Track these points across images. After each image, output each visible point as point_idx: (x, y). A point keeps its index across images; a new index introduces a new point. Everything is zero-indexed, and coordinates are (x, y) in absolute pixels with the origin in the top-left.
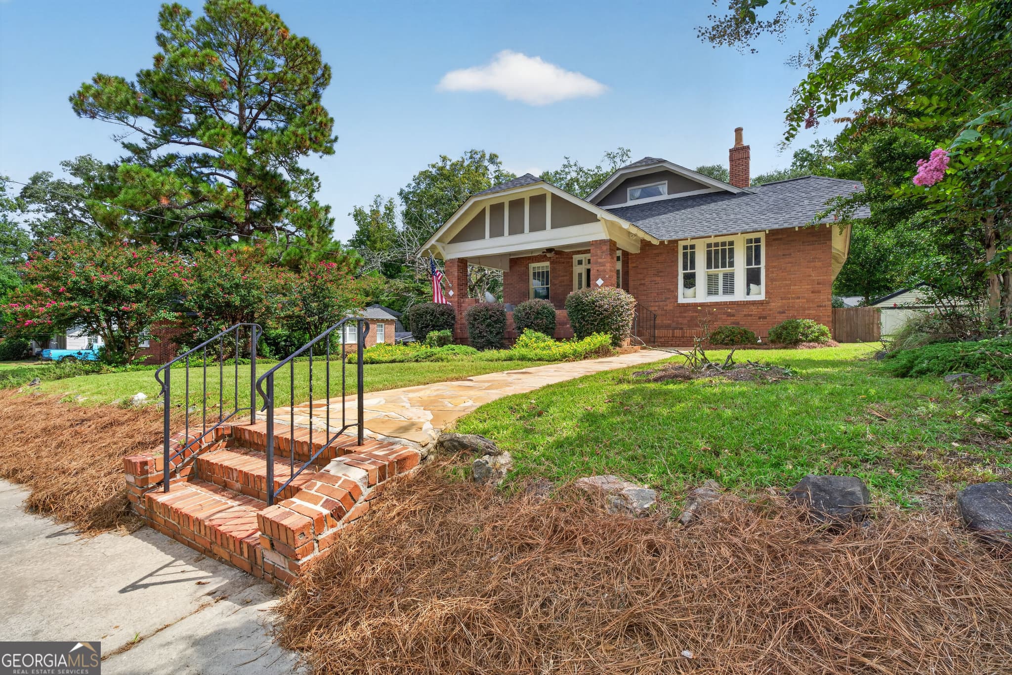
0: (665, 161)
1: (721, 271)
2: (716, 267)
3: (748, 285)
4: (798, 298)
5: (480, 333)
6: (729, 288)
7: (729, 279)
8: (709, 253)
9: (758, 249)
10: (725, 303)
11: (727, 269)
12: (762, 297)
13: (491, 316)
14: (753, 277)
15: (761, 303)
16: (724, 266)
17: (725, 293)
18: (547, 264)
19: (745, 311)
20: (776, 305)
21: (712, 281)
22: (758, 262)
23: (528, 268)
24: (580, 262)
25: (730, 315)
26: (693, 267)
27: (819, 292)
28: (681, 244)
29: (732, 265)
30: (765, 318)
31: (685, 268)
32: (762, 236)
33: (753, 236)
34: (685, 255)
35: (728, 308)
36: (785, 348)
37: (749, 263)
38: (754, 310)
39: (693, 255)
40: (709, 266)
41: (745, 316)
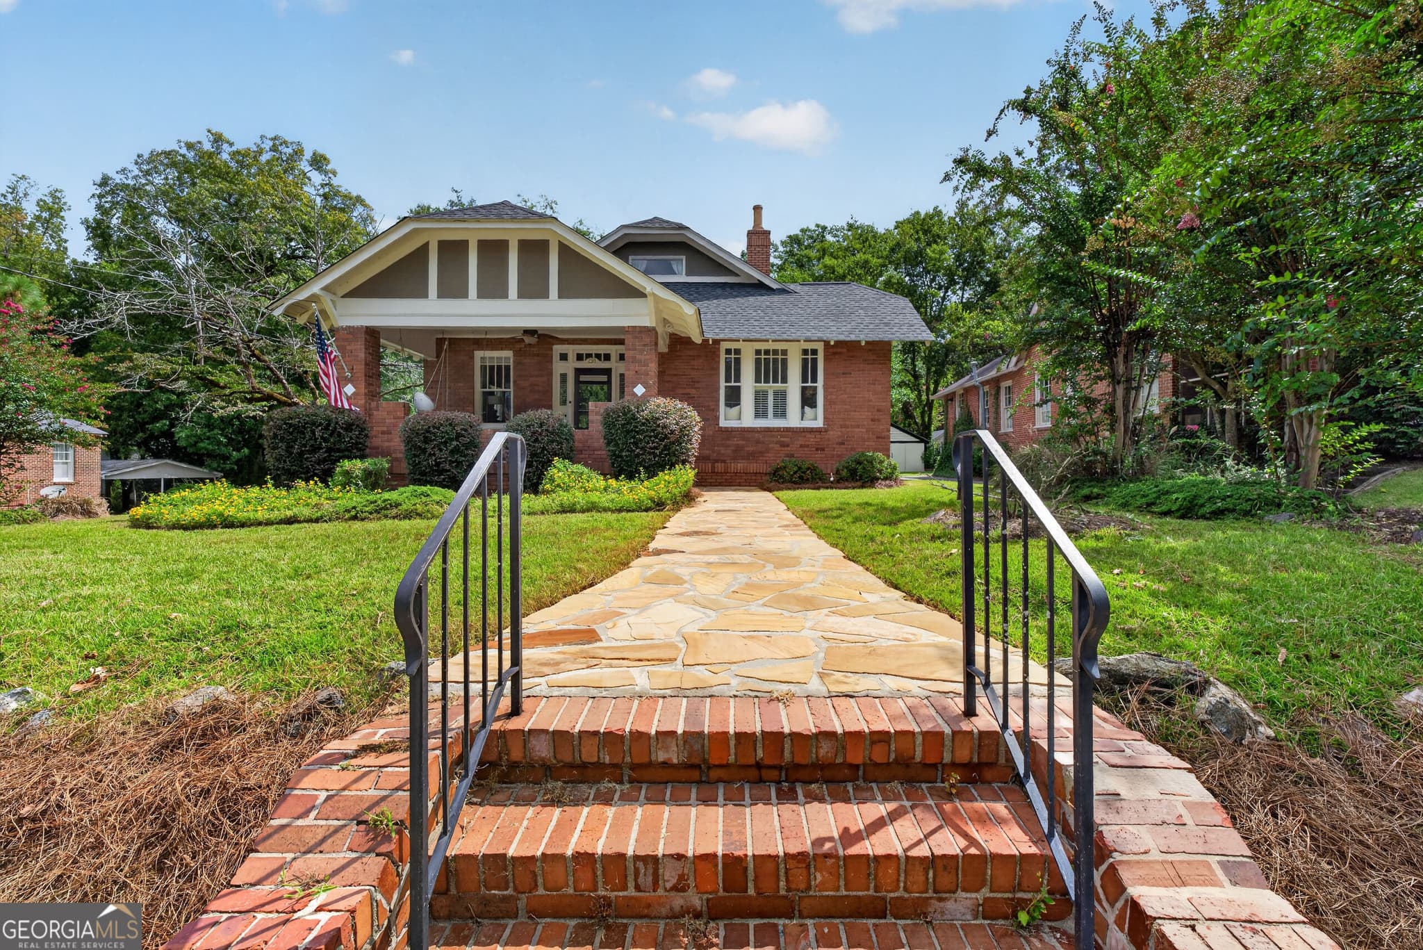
0: (687, 228)
1: (771, 387)
2: (767, 381)
3: (803, 408)
4: (858, 426)
5: (438, 464)
6: (781, 412)
7: (781, 397)
8: (758, 362)
9: (815, 361)
10: (778, 429)
11: (780, 386)
12: (819, 423)
13: (459, 436)
14: (808, 400)
15: (818, 430)
16: (775, 381)
17: (776, 415)
18: (508, 354)
19: (801, 441)
20: (834, 434)
21: (760, 397)
22: (814, 380)
23: (472, 358)
24: (564, 357)
25: (784, 445)
26: (738, 379)
27: (879, 420)
28: (725, 346)
29: (784, 380)
30: (823, 450)
31: (728, 380)
32: (820, 347)
33: (810, 346)
34: (728, 360)
35: (782, 436)
36: (862, 487)
37: (804, 380)
38: (812, 439)
39: (738, 361)
40: (758, 380)
41: (801, 446)
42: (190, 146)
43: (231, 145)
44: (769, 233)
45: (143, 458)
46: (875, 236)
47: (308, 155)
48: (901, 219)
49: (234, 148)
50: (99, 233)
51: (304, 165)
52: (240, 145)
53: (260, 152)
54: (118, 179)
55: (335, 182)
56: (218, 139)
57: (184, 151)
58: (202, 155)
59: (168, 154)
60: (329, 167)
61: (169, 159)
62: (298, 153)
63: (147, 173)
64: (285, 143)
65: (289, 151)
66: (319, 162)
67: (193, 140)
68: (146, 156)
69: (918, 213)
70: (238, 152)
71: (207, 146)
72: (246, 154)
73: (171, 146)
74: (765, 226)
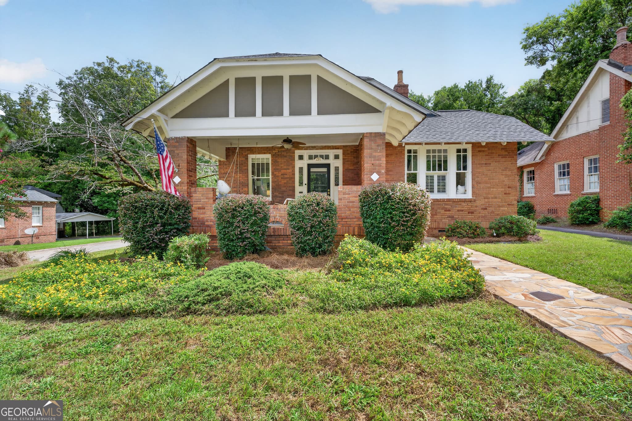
1: (436, 174)
2: (434, 169)
3: (457, 186)
4: (496, 198)
6: (442, 189)
7: (442, 179)
8: (428, 157)
9: (465, 157)
10: (443, 200)
11: (442, 172)
12: (469, 196)
14: (460, 180)
15: (470, 201)
16: (440, 169)
17: (439, 191)
18: (269, 156)
19: (458, 207)
20: (480, 202)
21: (430, 179)
22: (465, 168)
23: (247, 159)
24: (301, 158)
25: (447, 210)
26: (416, 168)
27: (509, 194)
28: (407, 148)
29: (446, 169)
30: (472, 213)
31: (409, 169)
32: (469, 147)
33: (462, 147)
34: (409, 157)
35: (446, 205)
37: (458, 169)
38: (465, 206)
39: (415, 157)
40: (428, 169)
41: (458, 211)
42: (99, 65)
43: (118, 63)
44: (407, 86)
45: (81, 211)
46: (423, 99)
47: (154, 69)
48: (437, 90)
49: (119, 65)
50: (64, 109)
51: (152, 73)
52: (122, 64)
53: (131, 67)
54: (67, 82)
55: (166, 81)
56: (112, 60)
57: (96, 67)
58: (105, 69)
59: (89, 69)
60: (164, 74)
61: (91, 72)
62: (149, 67)
63: (81, 79)
64: (143, 63)
65: (145, 67)
66: (158, 71)
67: (100, 61)
68: (79, 70)
69: (445, 87)
70: (121, 67)
71: (107, 65)
72: (124, 67)
73: (90, 65)
74: (405, 82)
